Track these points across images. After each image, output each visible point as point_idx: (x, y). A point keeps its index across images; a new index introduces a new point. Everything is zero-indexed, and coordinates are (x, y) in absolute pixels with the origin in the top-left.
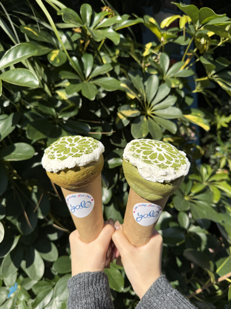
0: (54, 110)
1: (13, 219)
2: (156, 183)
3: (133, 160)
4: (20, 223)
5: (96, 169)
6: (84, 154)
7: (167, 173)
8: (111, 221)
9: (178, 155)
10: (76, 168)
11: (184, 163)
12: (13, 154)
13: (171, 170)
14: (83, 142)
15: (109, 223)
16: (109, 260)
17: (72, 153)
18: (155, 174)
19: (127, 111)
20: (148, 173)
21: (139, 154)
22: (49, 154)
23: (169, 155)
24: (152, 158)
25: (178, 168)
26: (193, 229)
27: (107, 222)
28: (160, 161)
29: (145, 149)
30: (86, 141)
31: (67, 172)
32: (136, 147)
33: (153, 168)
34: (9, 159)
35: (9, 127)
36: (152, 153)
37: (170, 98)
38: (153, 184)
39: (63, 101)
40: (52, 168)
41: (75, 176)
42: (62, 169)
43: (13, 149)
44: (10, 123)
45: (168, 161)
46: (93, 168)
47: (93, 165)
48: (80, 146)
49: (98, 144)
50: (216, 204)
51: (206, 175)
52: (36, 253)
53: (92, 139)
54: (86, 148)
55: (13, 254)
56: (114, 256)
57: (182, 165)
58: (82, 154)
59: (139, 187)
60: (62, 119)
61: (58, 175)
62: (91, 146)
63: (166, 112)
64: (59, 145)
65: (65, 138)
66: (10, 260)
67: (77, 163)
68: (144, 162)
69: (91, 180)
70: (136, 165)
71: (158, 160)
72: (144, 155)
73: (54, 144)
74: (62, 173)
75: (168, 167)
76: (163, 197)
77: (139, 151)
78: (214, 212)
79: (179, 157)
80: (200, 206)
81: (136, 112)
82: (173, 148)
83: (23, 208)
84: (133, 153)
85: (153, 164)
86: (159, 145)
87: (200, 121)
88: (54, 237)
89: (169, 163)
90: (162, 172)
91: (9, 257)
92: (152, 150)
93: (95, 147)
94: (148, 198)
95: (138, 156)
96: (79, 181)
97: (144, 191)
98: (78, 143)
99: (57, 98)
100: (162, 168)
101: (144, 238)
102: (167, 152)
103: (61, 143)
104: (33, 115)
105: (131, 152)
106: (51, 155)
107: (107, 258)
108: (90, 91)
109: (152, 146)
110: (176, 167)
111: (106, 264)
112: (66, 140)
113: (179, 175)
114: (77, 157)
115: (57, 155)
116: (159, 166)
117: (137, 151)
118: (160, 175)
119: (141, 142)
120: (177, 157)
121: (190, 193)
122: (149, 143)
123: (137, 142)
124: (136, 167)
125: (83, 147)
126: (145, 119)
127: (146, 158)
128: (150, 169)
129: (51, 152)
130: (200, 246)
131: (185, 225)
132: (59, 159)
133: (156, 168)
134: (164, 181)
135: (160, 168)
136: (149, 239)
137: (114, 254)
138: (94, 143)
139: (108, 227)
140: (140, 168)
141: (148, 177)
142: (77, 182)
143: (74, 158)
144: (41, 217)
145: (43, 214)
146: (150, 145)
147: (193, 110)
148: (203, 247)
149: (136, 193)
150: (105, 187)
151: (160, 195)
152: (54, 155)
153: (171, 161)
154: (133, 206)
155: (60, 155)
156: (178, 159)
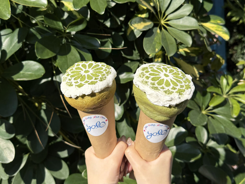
0: (61, 24)
1: (22, 138)
2: (162, 107)
3: (142, 87)
4: (29, 142)
5: (109, 93)
6: (99, 81)
7: (172, 98)
8: (123, 138)
9: (184, 80)
10: (93, 95)
11: (188, 87)
12: (21, 72)
13: (175, 95)
14: (96, 68)
15: (121, 140)
16: (123, 174)
17: (88, 80)
18: (161, 99)
19: (139, 24)
20: (156, 98)
21: (147, 81)
22: (67, 81)
23: (175, 81)
24: (159, 84)
25: (182, 93)
26: (212, 144)
27: (120, 139)
28: (166, 87)
29: (153, 75)
30: (99, 67)
31: (84, 98)
32: (145, 73)
33: (160, 94)
34: (17, 78)
35: (15, 44)
36: (160, 79)
37: (185, 6)
38: (160, 108)
39: (70, 12)
40: (70, 94)
41: (91, 101)
42: (80, 95)
43: (21, 67)
44: (16, 40)
45: (173, 87)
46: (107, 93)
47: (107, 91)
48: (94, 73)
49: (110, 70)
50: (235, 118)
51: (226, 87)
52: (46, 171)
53: (104, 64)
54: (100, 75)
55: (22, 173)
56: (127, 170)
57: (186, 90)
58: (97, 82)
59: (148, 110)
60: (69, 33)
61: (76, 100)
62: (104, 72)
63: (181, 22)
64: (74, 71)
65: (79, 63)
66: (20, 178)
67: (93, 90)
68: (152, 89)
69: (105, 104)
70: (145, 91)
71: (165, 87)
72: (153, 82)
73: (70, 71)
74: (80, 98)
75: (173, 92)
76: (169, 118)
77: (148, 78)
78: (234, 126)
79: (184, 81)
80: (218, 121)
81: (149, 24)
82: (180, 73)
83: (34, 126)
84: (142, 79)
85: (160, 90)
86: (166, 71)
87: (220, 29)
88: (64, 154)
89: (175, 89)
90: (168, 97)
91: (19, 175)
92: (160, 76)
93: (108, 73)
94: (156, 119)
95: (146, 82)
96: (94, 105)
97: (153, 113)
98: (92, 69)
99: (63, 9)
100: (168, 94)
101: (155, 153)
102: (173, 78)
103: (76, 69)
104: (40, 31)
105: (140, 78)
106: (69, 82)
107: (120, 172)
108: (99, 4)
109: (160, 71)
110: (180, 93)
111: (120, 177)
112: (80, 66)
113: (183, 99)
114: (92, 84)
115: (74, 82)
116: (165, 92)
117: (146, 77)
118: (166, 100)
119: (150, 67)
120: (183, 82)
121: (208, 106)
122: (158, 68)
123: (147, 68)
124: (145, 92)
125: (98, 74)
126: (158, 31)
127: (153, 84)
128: (157, 96)
129: (68, 79)
130: (218, 161)
131: (204, 140)
132: (76, 87)
133: (162, 94)
134: (170, 105)
135: (166, 94)
136: (159, 155)
137: (127, 168)
138: (107, 69)
139: (121, 144)
140: (148, 95)
141: (156, 102)
142: (93, 106)
143: (90, 85)
144: (52, 134)
145: (53, 131)
146: (159, 71)
147: (212, 16)
148: (221, 162)
149: (146, 114)
150: (117, 104)
151: (167, 117)
152: (72, 82)
153: (177, 87)
154: (144, 126)
155: (77, 82)
156: (183, 84)
